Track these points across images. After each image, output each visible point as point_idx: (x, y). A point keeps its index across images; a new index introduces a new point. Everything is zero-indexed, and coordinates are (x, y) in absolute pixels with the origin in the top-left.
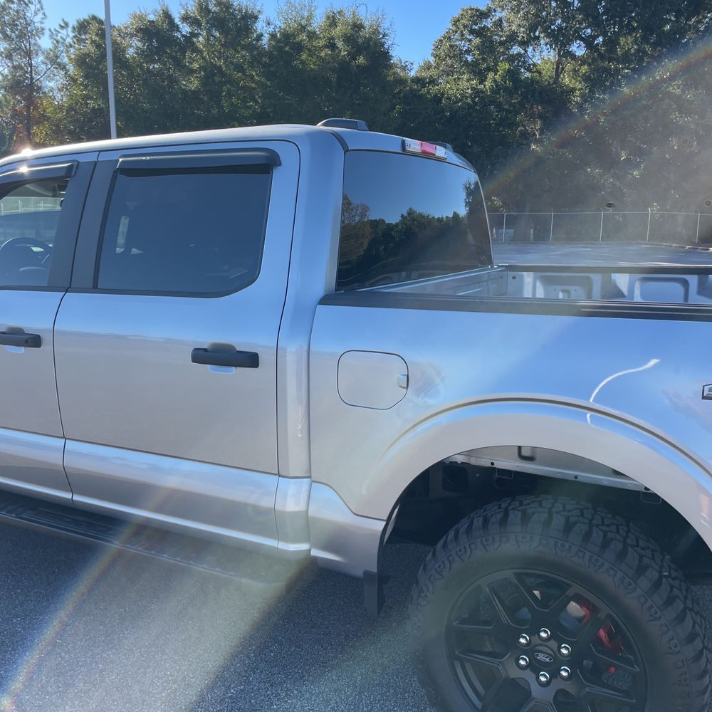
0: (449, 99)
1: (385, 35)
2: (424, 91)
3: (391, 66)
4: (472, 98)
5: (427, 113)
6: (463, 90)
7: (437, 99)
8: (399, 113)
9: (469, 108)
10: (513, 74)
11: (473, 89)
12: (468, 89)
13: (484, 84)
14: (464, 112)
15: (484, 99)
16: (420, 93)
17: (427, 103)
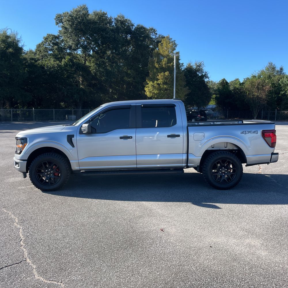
1: (18, 41)
2: (37, 63)
4: (57, 68)
5: (39, 72)
6: (53, 64)
7: (42, 67)
8: (27, 71)
9: (56, 71)
10: (71, 60)
11: (57, 64)
12: (55, 64)
13: (61, 63)
14: (55, 73)
15: (62, 68)
16: (35, 64)
17: (38, 68)
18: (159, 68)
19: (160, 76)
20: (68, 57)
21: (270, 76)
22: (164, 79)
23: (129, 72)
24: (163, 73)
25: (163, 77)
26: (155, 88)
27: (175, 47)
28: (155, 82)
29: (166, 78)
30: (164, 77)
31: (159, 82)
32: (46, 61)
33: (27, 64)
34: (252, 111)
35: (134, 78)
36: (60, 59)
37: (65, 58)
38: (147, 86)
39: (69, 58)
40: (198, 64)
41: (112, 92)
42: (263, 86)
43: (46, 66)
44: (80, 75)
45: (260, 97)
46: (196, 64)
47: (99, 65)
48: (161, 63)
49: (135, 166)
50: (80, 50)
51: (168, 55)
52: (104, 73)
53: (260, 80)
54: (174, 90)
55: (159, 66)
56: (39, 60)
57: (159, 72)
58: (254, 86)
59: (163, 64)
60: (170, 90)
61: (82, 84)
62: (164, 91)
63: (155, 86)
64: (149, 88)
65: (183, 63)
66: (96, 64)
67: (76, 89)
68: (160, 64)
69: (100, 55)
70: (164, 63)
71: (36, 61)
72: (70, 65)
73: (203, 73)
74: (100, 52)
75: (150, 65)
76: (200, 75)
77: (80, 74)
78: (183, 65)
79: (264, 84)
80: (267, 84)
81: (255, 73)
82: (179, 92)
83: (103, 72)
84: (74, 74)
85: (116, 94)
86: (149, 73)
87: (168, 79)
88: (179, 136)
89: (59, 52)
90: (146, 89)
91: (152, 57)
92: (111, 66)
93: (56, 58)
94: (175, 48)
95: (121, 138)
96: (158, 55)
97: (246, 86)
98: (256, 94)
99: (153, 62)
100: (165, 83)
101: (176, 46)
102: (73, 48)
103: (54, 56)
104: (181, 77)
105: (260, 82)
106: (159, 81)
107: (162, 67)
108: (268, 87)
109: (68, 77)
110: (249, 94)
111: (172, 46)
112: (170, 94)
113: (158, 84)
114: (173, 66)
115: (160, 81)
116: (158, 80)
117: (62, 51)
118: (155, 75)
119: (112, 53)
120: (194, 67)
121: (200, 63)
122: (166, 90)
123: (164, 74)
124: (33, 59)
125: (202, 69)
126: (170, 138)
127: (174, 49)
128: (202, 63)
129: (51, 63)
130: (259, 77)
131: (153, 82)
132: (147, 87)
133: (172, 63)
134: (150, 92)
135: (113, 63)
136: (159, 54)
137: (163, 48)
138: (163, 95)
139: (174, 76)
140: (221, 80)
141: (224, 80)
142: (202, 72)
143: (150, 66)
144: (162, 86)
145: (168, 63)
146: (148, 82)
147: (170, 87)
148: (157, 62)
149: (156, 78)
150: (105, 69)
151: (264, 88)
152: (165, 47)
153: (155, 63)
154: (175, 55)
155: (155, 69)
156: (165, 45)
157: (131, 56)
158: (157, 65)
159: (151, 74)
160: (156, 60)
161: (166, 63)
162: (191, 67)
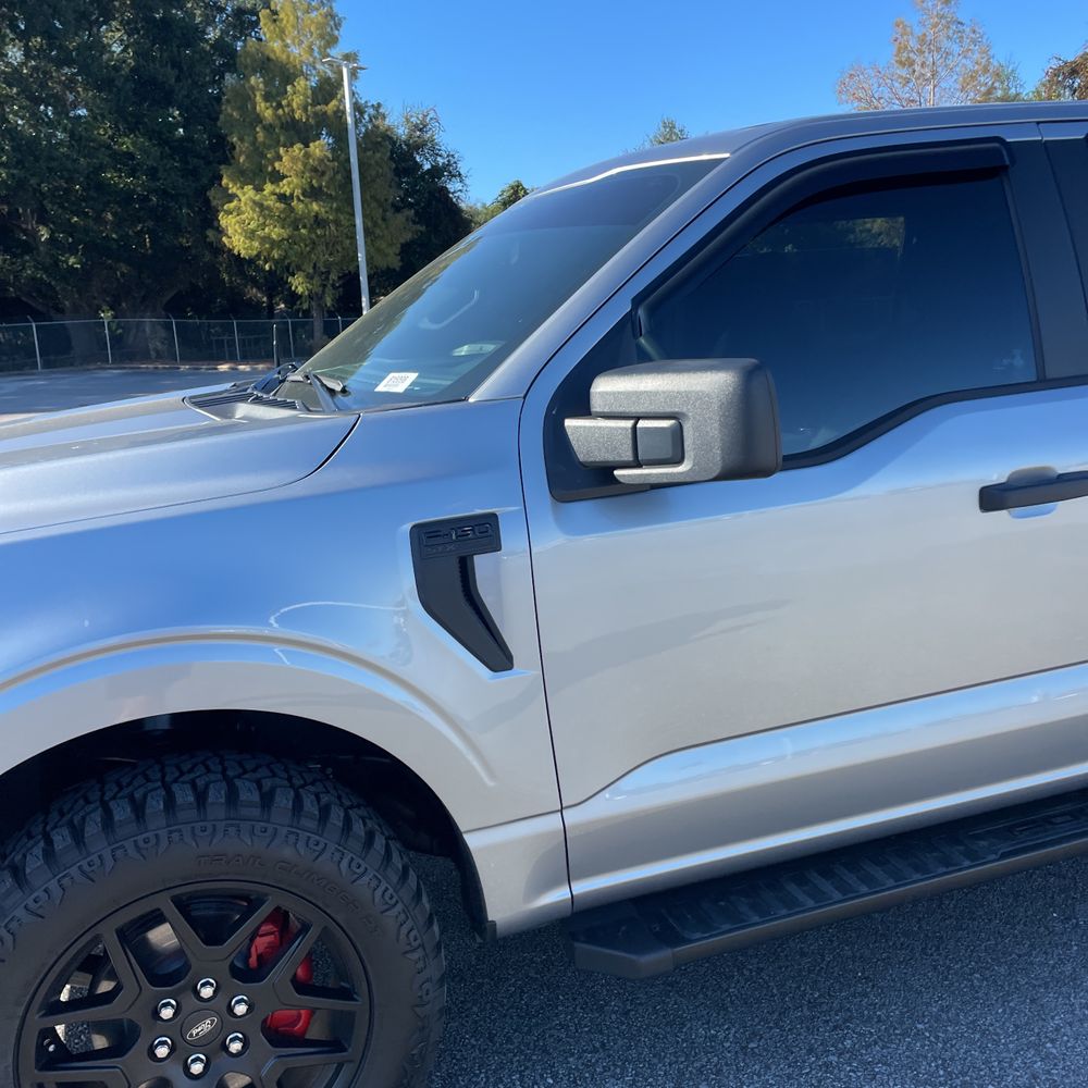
18: (278, 124)
19: (289, 160)
22: (307, 175)
23: (126, 144)
24: (299, 145)
25: (300, 166)
26: (271, 217)
27: (332, 29)
28: (269, 187)
29: (314, 170)
30: (305, 165)
31: (285, 187)
35: (153, 173)
38: (232, 205)
40: (414, 120)
41: (52, 240)
46: (408, 121)
48: (284, 103)
54: (359, 221)
55: (275, 114)
57: (278, 143)
59: (294, 105)
60: (337, 223)
62: (311, 230)
63: (268, 208)
64: (243, 217)
65: (379, 105)
68: (280, 106)
70: (297, 101)
73: (439, 159)
75: (230, 111)
76: (427, 166)
78: (381, 110)
82: (378, 231)
85: (72, 250)
86: (234, 148)
87: (323, 173)
90: (225, 221)
92: (37, 120)
94: (336, 32)
96: (266, 62)
99: (244, 99)
100: (313, 193)
101: (337, 26)
104: (381, 167)
106: (285, 181)
107: (293, 117)
111: (323, 25)
112: (342, 242)
113: (282, 198)
114: (340, 113)
115: (289, 183)
116: (277, 177)
118: (263, 156)
119: (27, 54)
120: (400, 132)
121: (425, 116)
122: (318, 222)
123: (306, 152)
125: (431, 140)
127: (332, 41)
128: (432, 115)
131: (259, 189)
132: (229, 212)
133: (334, 102)
134: (251, 235)
136: (269, 58)
137: (282, 31)
138: (306, 246)
139: (348, 160)
140: (506, 187)
141: (518, 187)
142: (435, 152)
143: (235, 113)
144: (301, 206)
145: (315, 103)
146: (233, 189)
147: (338, 210)
148: (267, 97)
149: (270, 169)
152: (293, 26)
153: (258, 98)
154: (347, 66)
155: (258, 129)
156: (292, 18)
157: (127, 70)
158: (266, 111)
159: (241, 153)
160: (261, 86)
161: (309, 101)
162: (389, 133)
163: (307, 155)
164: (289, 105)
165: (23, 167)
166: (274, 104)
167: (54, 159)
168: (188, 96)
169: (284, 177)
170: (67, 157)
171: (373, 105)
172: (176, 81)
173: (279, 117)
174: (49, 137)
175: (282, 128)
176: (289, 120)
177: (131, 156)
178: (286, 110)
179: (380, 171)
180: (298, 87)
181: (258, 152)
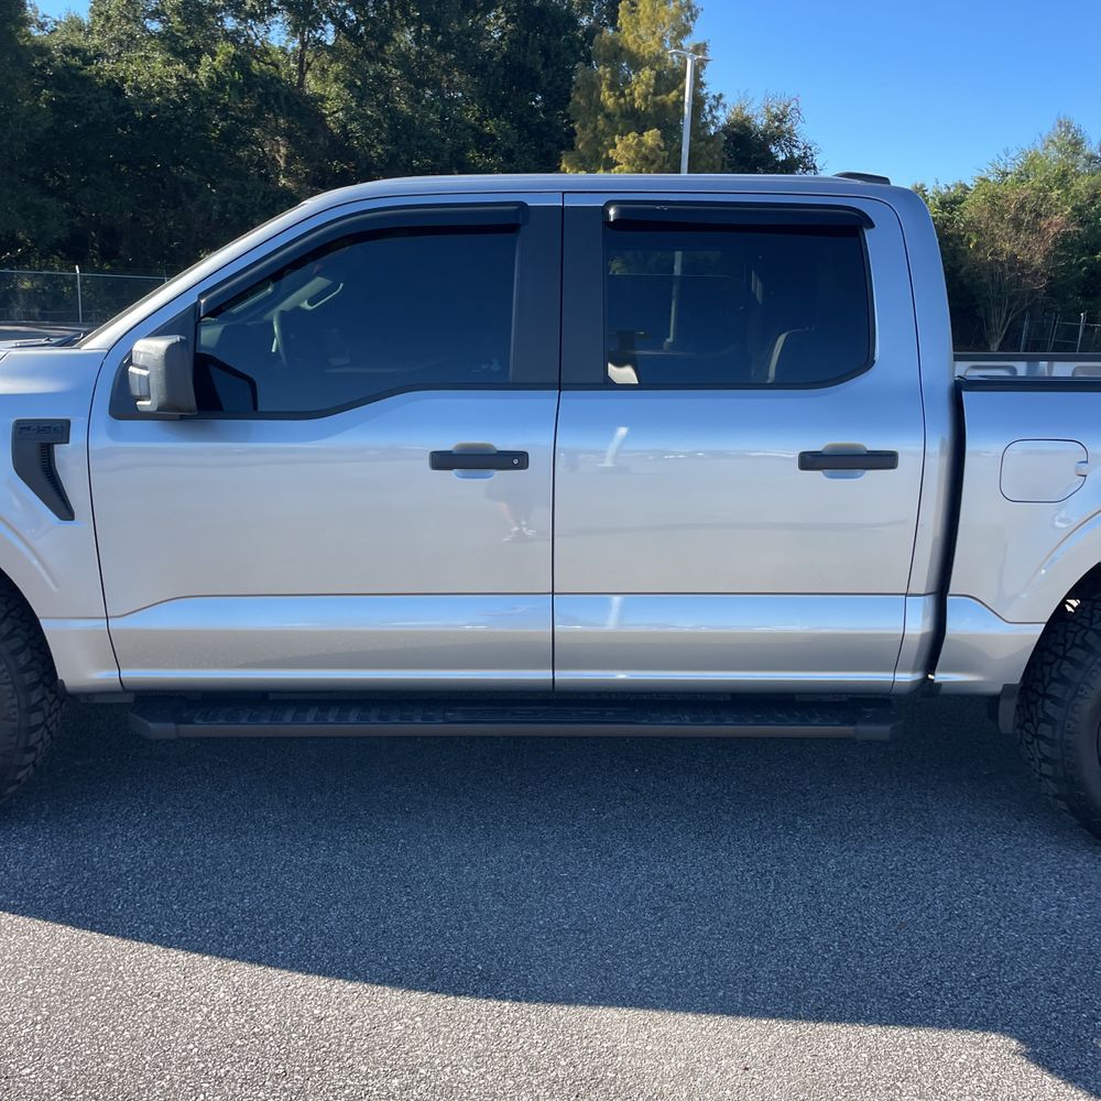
0: (137, 88)
2: (91, 70)
3: (25, 22)
4: (178, 93)
5: (100, 108)
6: (161, 78)
7: (115, 88)
8: (48, 102)
9: (175, 109)
10: (239, 63)
11: (179, 77)
12: (171, 77)
13: (197, 73)
14: (168, 114)
15: (198, 96)
16: (83, 72)
17: (97, 92)
18: (618, 114)
19: (623, 148)
20: (225, 49)
21: (1064, 175)
22: (638, 163)
23: (490, 127)
24: (634, 134)
25: (632, 153)
27: (687, 20)
28: (601, 174)
29: (645, 158)
30: (637, 153)
32: (130, 61)
33: (49, 72)
34: (983, 316)
35: (509, 156)
36: (191, 56)
37: (213, 54)
39: (232, 50)
40: (774, 110)
42: (1039, 215)
43: (130, 83)
44: (277, 131)
45: (1022, 261)
46: (768, 111)
47: (362, 94)
48: (627, 92)
49: (542, 675)
50: (279, 18)
51: (659, 58)
52: (381, 127)
53: (1025, 191)
55: (616, 103)
56: (99, 55)
57: (615, 131)
58: (1002, 211)
59: (636, 95)
61: (288, 173)
65: (721, 96)
66: (350, 86)
67: (261, 194)
68: (622, 94)
69: (363, 44)
70: (639, 90)
71: (87, 61)
72: (233, 84)
73: (795, 150)
74: (366, 32)
75: (578, 99)
76: (782, 157)
77: (277, 125)
78: (722, 101)
79: (1041, 206)
80: (1056, 206)
81: (1003, 157)
83: (377, 123)
84: (252, 124)
86: (576, 135)
87: (653, 162)
88: (887, 460)
89: (188, 22)
91: (588, 62)
92: (415, 99)
93: (172, 50)
94: (691, 23)
95: (442, 461)
96: (617, 54)
97: (970, 211)
98: (1007, 246)
99: (593, 86)
101: (693, 17)
102: (247, 8)
103: (167, 42)
105: (1026, 197)
106: (616, 169)
107: (633, 106)
108: (1057, 219)
109: (226, 137)
110: (977, 245)
111: (678, 17)
114: (679, 104)
115: (620, 171)
116: (610, 164)
117: (202, 23)
118: (601, 144)
119: (417, 39)
120: (758, 122)
121: (787, 107)
123: (640, 141)
124: (75, 51)
125: (789, 131)
126: (817, 476)
127: (685, 31)
128: (793, 105)
129: (151, 70)
130: (1023, 176)
133: (675, 93)
135: (421, 84)
136: (621, 49)
137: (638, 23)
139: (680, 150)
142: (792, 144)
143: (582, 101)
145: (655, 94)
148: (612, 86)
149: (604, 156)
150: (389, 110)
151: (1044, 223)
152: (649, 18)
153: (604, 88)
154: (692, 57)
155: (599, 117)
156: (648, 9)
157: (500, 57)
158: (608, 99)
159: (581, 139)
160: (608, 76)
161: (651, 90)
162: (747, 123)
163: (640, 144)
164: (631, 94)
165: (397, 144)
166: (617, 93)
167: (424, 138)
168: (550, 83)
169: (617, 164)
170: (436, 136)
171: (714, 97)
172: (543, 68)
173: (620, 105)
174: (423, 116)
175: (622, 116)
176: (629, 109)
177: (492, 137)
178: (628, 99)
179: (711, 161)
180: (642, 77)
181: (597, 139)
